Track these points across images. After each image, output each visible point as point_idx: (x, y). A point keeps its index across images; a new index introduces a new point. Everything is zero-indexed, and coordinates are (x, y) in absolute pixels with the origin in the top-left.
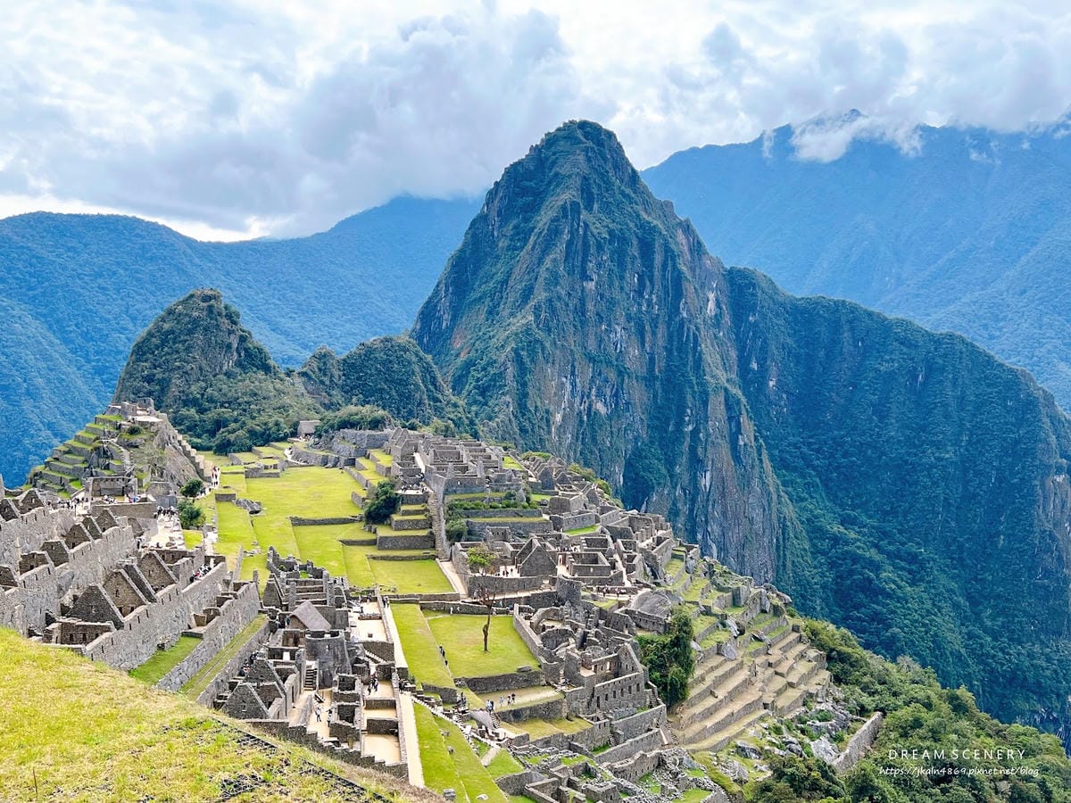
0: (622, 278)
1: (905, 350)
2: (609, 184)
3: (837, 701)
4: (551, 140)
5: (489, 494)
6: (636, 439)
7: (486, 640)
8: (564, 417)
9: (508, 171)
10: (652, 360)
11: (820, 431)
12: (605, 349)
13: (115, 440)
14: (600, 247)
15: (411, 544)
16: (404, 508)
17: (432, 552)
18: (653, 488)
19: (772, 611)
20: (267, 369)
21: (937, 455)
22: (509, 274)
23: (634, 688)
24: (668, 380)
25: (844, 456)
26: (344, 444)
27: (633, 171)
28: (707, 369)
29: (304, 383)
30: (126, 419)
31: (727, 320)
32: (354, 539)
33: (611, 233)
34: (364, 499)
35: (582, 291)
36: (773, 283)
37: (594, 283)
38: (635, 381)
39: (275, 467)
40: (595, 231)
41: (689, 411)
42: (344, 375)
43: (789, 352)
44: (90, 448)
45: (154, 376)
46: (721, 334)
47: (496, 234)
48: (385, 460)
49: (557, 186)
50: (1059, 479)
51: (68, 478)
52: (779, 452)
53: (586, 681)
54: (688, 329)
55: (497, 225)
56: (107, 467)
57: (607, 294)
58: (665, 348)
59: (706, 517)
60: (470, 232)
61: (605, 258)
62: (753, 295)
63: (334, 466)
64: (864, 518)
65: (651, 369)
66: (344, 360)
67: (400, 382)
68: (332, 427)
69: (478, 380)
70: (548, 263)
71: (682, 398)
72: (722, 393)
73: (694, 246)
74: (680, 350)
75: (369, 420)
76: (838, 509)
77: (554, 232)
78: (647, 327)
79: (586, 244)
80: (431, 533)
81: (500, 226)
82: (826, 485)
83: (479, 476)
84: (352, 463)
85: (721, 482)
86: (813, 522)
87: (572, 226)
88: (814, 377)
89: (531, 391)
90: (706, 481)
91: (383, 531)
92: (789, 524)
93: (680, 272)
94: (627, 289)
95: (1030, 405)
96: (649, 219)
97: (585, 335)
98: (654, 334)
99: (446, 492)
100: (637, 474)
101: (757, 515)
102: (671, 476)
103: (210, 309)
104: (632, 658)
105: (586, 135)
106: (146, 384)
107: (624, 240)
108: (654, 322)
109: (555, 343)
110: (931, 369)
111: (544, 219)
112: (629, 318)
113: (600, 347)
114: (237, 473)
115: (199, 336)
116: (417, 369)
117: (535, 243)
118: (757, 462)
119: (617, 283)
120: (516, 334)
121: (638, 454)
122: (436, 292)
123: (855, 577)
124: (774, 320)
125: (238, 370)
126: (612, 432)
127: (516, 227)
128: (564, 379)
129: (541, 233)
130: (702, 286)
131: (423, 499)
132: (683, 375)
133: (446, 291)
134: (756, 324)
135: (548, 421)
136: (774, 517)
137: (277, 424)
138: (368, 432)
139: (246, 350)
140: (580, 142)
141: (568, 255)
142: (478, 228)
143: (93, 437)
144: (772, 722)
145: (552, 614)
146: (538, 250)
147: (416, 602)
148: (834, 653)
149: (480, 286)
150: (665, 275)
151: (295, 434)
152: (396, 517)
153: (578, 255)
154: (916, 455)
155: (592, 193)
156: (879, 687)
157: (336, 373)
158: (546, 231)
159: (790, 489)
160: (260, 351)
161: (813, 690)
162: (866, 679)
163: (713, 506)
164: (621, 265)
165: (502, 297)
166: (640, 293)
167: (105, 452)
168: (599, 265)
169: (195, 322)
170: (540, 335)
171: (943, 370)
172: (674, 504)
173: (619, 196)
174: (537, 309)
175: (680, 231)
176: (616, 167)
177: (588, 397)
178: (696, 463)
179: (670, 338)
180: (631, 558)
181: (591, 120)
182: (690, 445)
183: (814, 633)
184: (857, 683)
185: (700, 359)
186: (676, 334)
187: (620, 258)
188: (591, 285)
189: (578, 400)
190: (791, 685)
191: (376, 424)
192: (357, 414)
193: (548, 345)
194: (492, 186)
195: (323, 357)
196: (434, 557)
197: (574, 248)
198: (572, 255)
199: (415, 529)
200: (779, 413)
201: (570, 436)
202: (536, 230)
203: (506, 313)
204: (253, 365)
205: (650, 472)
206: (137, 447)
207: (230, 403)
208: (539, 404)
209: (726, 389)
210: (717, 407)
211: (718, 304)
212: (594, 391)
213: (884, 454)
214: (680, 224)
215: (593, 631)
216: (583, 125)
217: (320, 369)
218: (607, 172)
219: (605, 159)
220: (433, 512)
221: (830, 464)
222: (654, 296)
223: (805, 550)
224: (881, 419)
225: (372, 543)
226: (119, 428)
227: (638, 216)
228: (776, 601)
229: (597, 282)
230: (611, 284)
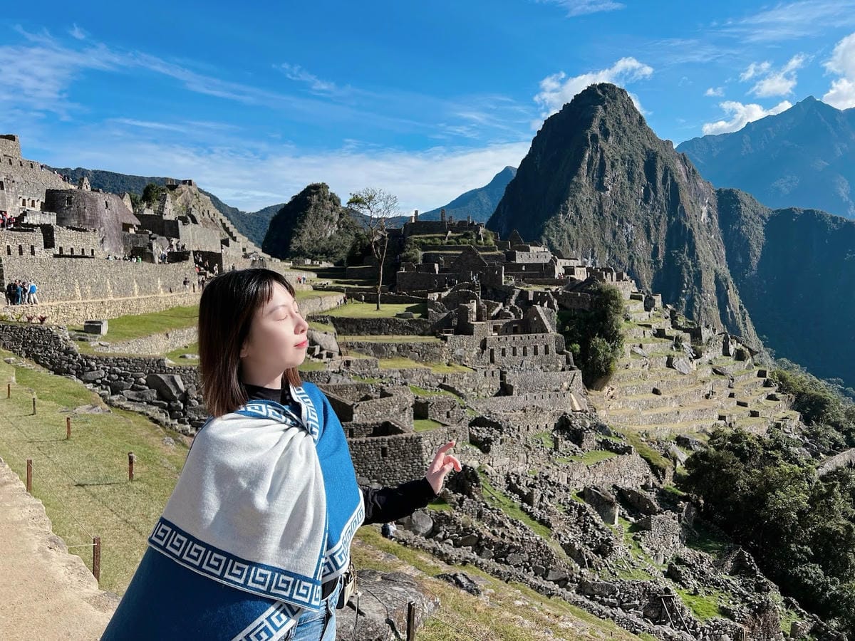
0: (631, 189)
4: (578, 99)
9: (547, 122)
10: (656, 250)
12: (619, 240)
23: (541, 349)
24: (669, 263)
27: (641, 117)
28: (700, 255)
31: (716, 226)
33: (622, 156)
35: (600, 199)
36: (754, 200)
37: (609, 192)
38: (642, 263)
40: (610, 155)
41: (686, 285)
46: (713, 236)
54: (685, 226)
57: (620, 200)
58: (666, 240)
61: (617, 174)
65: (655, 256)
72: (713, 273)
73: (690, 172)
74: (678, 242)
78: (652, 225)
79: (603, 165)
81: (542, 160)
87: (592, 151)
93: (677, 185)
94: (635, 197)
98: (657, 230)
105: (604, 92)
108: (657, 225)
109: (578, 234)
112: (637, 218)
113: (614, 238)
118: (742, 325)
119: (627, 192)
120: (549, 226)
124: (755, 226)
125: (336, 236)
128: (586, 260)
130: (697, 200)
133: (504, 209)
139: (343, 224)
140: (599, 97)
141: (588, 171)
142: (526, 166)
148: (804, 396)
150: (664, 187)
153: (597, 172)
164: (631, 179)
166: (646, 201)
168: (613, 179)
174: (564, 211)
175: (678, 162)
176: (627, 113)
179: (670, 233)
181: (608, 82)
183: (782, 379)
184: (829, 422)
185: (694, 247)
186: (674, 230)
188: (607, 194)
193: (573, 234)
194: (536, 134)
197: (593, 168)
198: (592, 172)
209: (716, 270)
210: (709, 283)
211: (709, 215)
214: (679, 157)
216: (602, 86)
218: (619, 116)
219: (618, 108)
222: (657, 203)
227: (644, 146)
228: (741, 347)
229: (611, 192)
230: (623, 193)
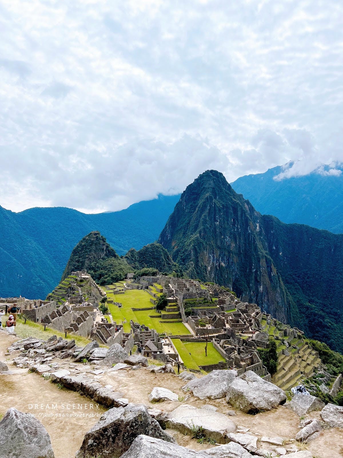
0: (228, 220)
1: (326, 241)
2: (221, 190)
3: (325, 370)
4: (201, 177)
5: (198, 298)
6: (236, 275)
7: (206, 352)
8: (211, 268)
9: (188, 187)
10: (240, 247)
11: (299, 270)
13: (76, 284)
14: (220, 210)
15: (173, 317)
16: (170, 304)
17: (181, 320)
18: (243, 292)
19: (298, 337)
20: (115, 256)
21: (341, 277)
22: (190, 221)
23: (259, 368)
24: (246, 254)
25: (308, 278)
26: (144, 281)
27: (229, 184)
28: (259, 250)
29: (127, 260)
30: (79, 277)
31: (263, 232)
32: (153, 315)
33: (223, 206)
34: (155, 301)
35: (215, 225)
36: (278, 220)
37: (218, 222)
38: (234, 255)
39: (123, 290)
40: (218, 205)
41: (253, 264)
42: (139, 257)
43: (286, 243)
44: (67, 287)
45: (80, 260)
46: (262, 237)
47: (185, 208)
48: (159, 287)
49: (204, 192)
51: (61, 297)
52: (285, 277)
53: (243, 366)
54: (251, 236)
55: (185, 205)
56: (74, 293)
57: (223, 226)
58: (244, 243)
59: (262, 301)
60: (176, 208)
61: (221, 214)
62: (272, 224)
63: (141, 289)
64: (317, 300)
65: (239, 251)
66: (139, 252)
67: (157, 258)
68: (139, 275)
69: (181, 256)
70: (203, 216)
71: (251, 260)
72: (264, 258)
73: (251, 208)
74: (249, 244)
75: (152, 273)
76: (307, 297)
77: (204, 206)
78: (237, 236)
79: (215, 210)
80: (180, 313)
81: (186, 205)
82: (302, 289)
83: (194, 292)
84: (147, 288)
85: (266, 288)
86: (299, 302)
87: (210, 204)
88: (295, 251)
89: (199, 259)
90: (261, 289)
91: (163, 313)
92: (291, 303)
93: (247, 217)
94: (229, 224)
96: (235, 200)
97: (216, 240)
98: (240, 238)
99: (184, 298)
100: (237, 287)
101: (279, 300)
102: (249, 287)
103: (97, 237)
104: (257, 358)
105: (213, 174)
106: (77, 263)
107: (227, 208)
108: (240, 236)
109: (207, 243)
110: (336, 247)
111: (200, 202)
112: (231, 234)
113: (222, 244)
114: (111, 293)
115: (94, 247)
116: (162, 254)
117: (198, 210)
118: (278, 281)
119: (226, 222)
120: (194, 241)
121: (237, 280)
122: (166, 227)
123: (315, 321)
124: (280, 232)
125: (106, 257)
126: (227, 273)
127: (191, 205)
128: (210, 255)
129: (200, 207)
130: (254, 222)
131: (176, 301)
132: (251, 252)
133: (169, 227)
134: (273, 234)
135: (206, 270)
136: (285, 301)
137: (120, 275)
138: (152, 277)
139: (108, 250)
140: (212, 177)
141: (209, 213)
142: (179, 206)
143: (68, 283)
144: (305, 379)
145: (227, 342)
146: (199, 212)
147: (179, 338)
148: (321, 352)
149: (180, 225)
150: (242, 219)
151: (126, 278)
152: (167, 307)
153: (213, 212)
154: (333, 277)
155: (216, 193)
156: (339, 364)
157: (137, 256)
158: (201, 206)
159: (290, 290)
160: (113, 251)
161: (316, 366)
162: (334, 361)
163: (264, 298)
164: (227, 216)
165: (188, 229)
166: (234, 225)
167: (73, 288)
168: (220, 216)
169: (92, 242)
170: (202, 240)
172: (251, 297)
173: (225, 194)
174: (200, 233)
175: (246, 204)
176: (223, 184)
177: (219, 261)
178: (257, 282)
179: (245, 240)
180: (251, 321)
181: (214, 169)
182: (255, 277)
183: (314, 345)
184: (331, 363)
185: (256, 246)
186: (247, 238)
187: (227, 213)
188: (218, 223)
189: (215, 262)
190: (308, 364)
191: (154, 274)
192: (147, 271)
193: (204, 244)
194: (183, 192)
195: (132, 252)
196: (181, 321)
197: (211, 211)
198: (211, 213)
199: (174, 311)
200: (284, 264)
201: (213, 274)
202: (198, 206)
203: (189, 233)
204: (111, 255)
205: (241, 286)
206: (83, 286)
207: (104, 268)
208: (202, 264)
209: (266, 257)
210: (263, 262)
211: (260, 227)
212: (220, 259)
213: (322, 277)
214: (246, 201)
215: (242, 347)
216: (212, 171)
217: (131, 255)
218: (221, 186)
219: (220, 182)
220: (180, 305)
221: (303, 281)
222: (239, 226)
223: (297, 312)
224: (320, 265)
225: (160, 317)
226: (76, 280)
227: (232, 200)
228: (299, 334)
229: (219, 222)
230: (224, 223)
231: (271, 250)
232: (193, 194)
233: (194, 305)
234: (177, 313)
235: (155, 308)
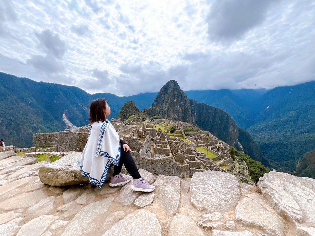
1: (212, 110)
4: (169, 82)
5: (190, 128)
9: (163, 86)
13: (135, 120)
14: (176, 96)
15: (180, 136)
16: (177, 130)
17: (183, 137)
20: (139, 111)
21: (216, 123)
22: (164, 99)
25: (205, 123)
26: (156, 121)
28: (189, 112)
31: (190, 106)
32: (171, 135)
33: (177, 94)
34: (168, 129)
36: (195, 101)
38: (180, 113)
43: (197, 110)
47: (162, 94)
48: (165, 123)
49: (170, 88)
50: (231, 126)
65: (182, 112)
66: (147, 110)
67: (154, 113)
68: (153, 119)
70: (170, 98)
71: (186, 115)
77: (171, 94)
78: (182, 107)
79: (174, 95)
80: (182, 134)
84: (158, 124)
87: (173, 93)
88: (200, 113)
91: (174, 134)
95: (228, 116)
96: (181, 92)
99: (183, 128)
103: (132, 103)
105: (173, 82)
107: (179, 95)
110: (215, 112)
111: (169, 92)
112: (180, 105)
117: (168, 95)
119: (178, 101)
122: (154, 102)
127: (165, 93)
128: (172, 113)
131: (179, 129)
134: (193, 106)
138: (160, 120)
141: (172, 97)
142: (159, 94)
145: (213, 148)
149: (160, 101)
152: (176, 132)
153: (174, 97)
154: (214, 123)
155: (175, 89)
165: (163, 102)
166: (181, 102)
168: (176, 98)
169: (130, 105)
171: (217, 112)
173: (178, 90)
174: (169, 104)
179: (185, 108)
185: (188, 110)
187: (178, 97)
188: (175, 101)
191: (160, 118)
192: (157, 117)
194: (161, 88)
195: (145, 110)
199: (179, 134)
203: (164, 104)
204: (137, 111)
209: (191, 114)
210: (190, 116)
211: (189, 104)
212: (176, 115)
213: (209, 123)
216: (173, 80)
219: (176, 85)
220: (181, 131)
222: (183, 102)
224: (209, 118)
225: (173, 136)
226: (135, 118)
231: (192, 112)
232: (166, 89)
233: (188, 131)
234: (181, 134)
235: (169, 132)
